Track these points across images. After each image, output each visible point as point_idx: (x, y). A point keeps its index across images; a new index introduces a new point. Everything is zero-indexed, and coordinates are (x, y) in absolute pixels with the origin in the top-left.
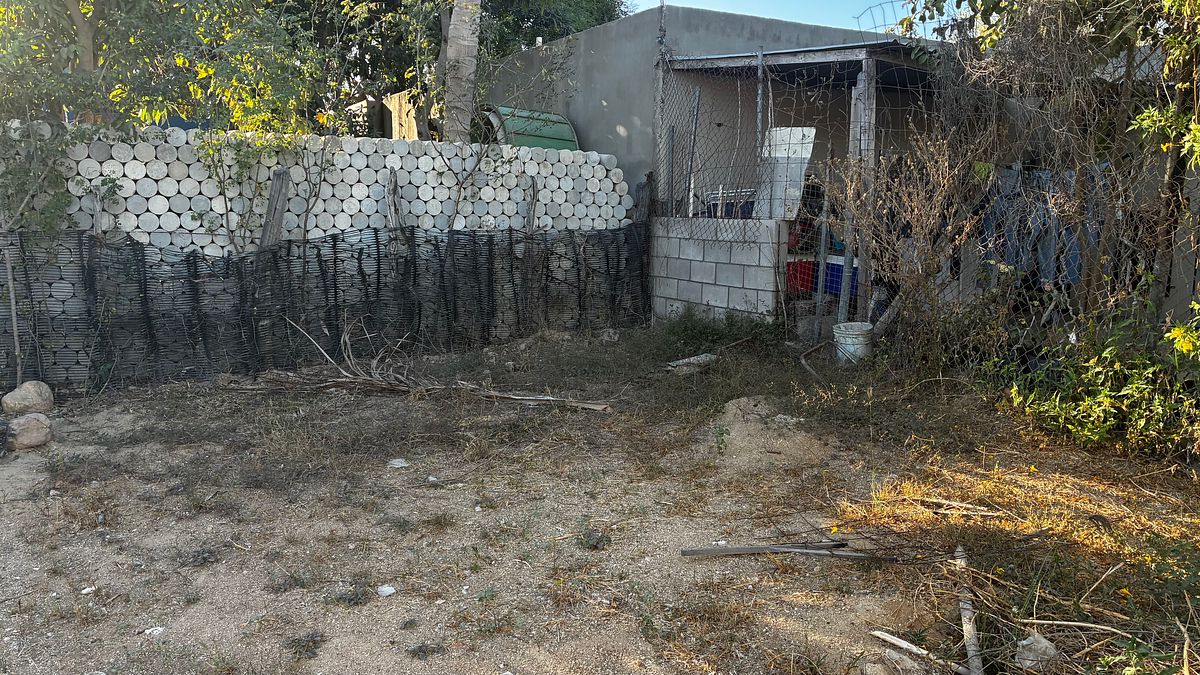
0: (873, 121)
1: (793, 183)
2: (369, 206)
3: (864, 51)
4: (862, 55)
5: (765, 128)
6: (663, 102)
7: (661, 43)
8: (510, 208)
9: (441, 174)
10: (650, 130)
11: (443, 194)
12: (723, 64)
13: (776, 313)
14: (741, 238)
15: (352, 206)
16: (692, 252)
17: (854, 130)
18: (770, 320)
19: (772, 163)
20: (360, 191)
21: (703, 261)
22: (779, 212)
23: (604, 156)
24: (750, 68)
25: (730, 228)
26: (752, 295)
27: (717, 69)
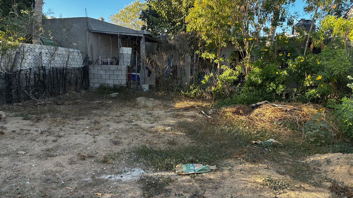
0: (145, 47)
1: (128, 58)
2: (32, 61)
3: (143, 35)
4: (142, 35)
5: (120, 47)
6: (89, 39)
7: (88, 25)
8: (61, 62)
9: (47, 54)
10: (85, 45)
11: (47, 58)
12: (107, 33)
13: (127, 84)
14: (117, 69)
15: (28, 61)
16: (102, 72)
17: (141, 49)
18: (125, 85)
19: (122, 54)
20: (30, 57)
21: (106, 74)
22: (126, 64)
23: (78, 50)
24: (116, 35)
25: (113, 67)
26: (120, 81)
27: (105, 33)
